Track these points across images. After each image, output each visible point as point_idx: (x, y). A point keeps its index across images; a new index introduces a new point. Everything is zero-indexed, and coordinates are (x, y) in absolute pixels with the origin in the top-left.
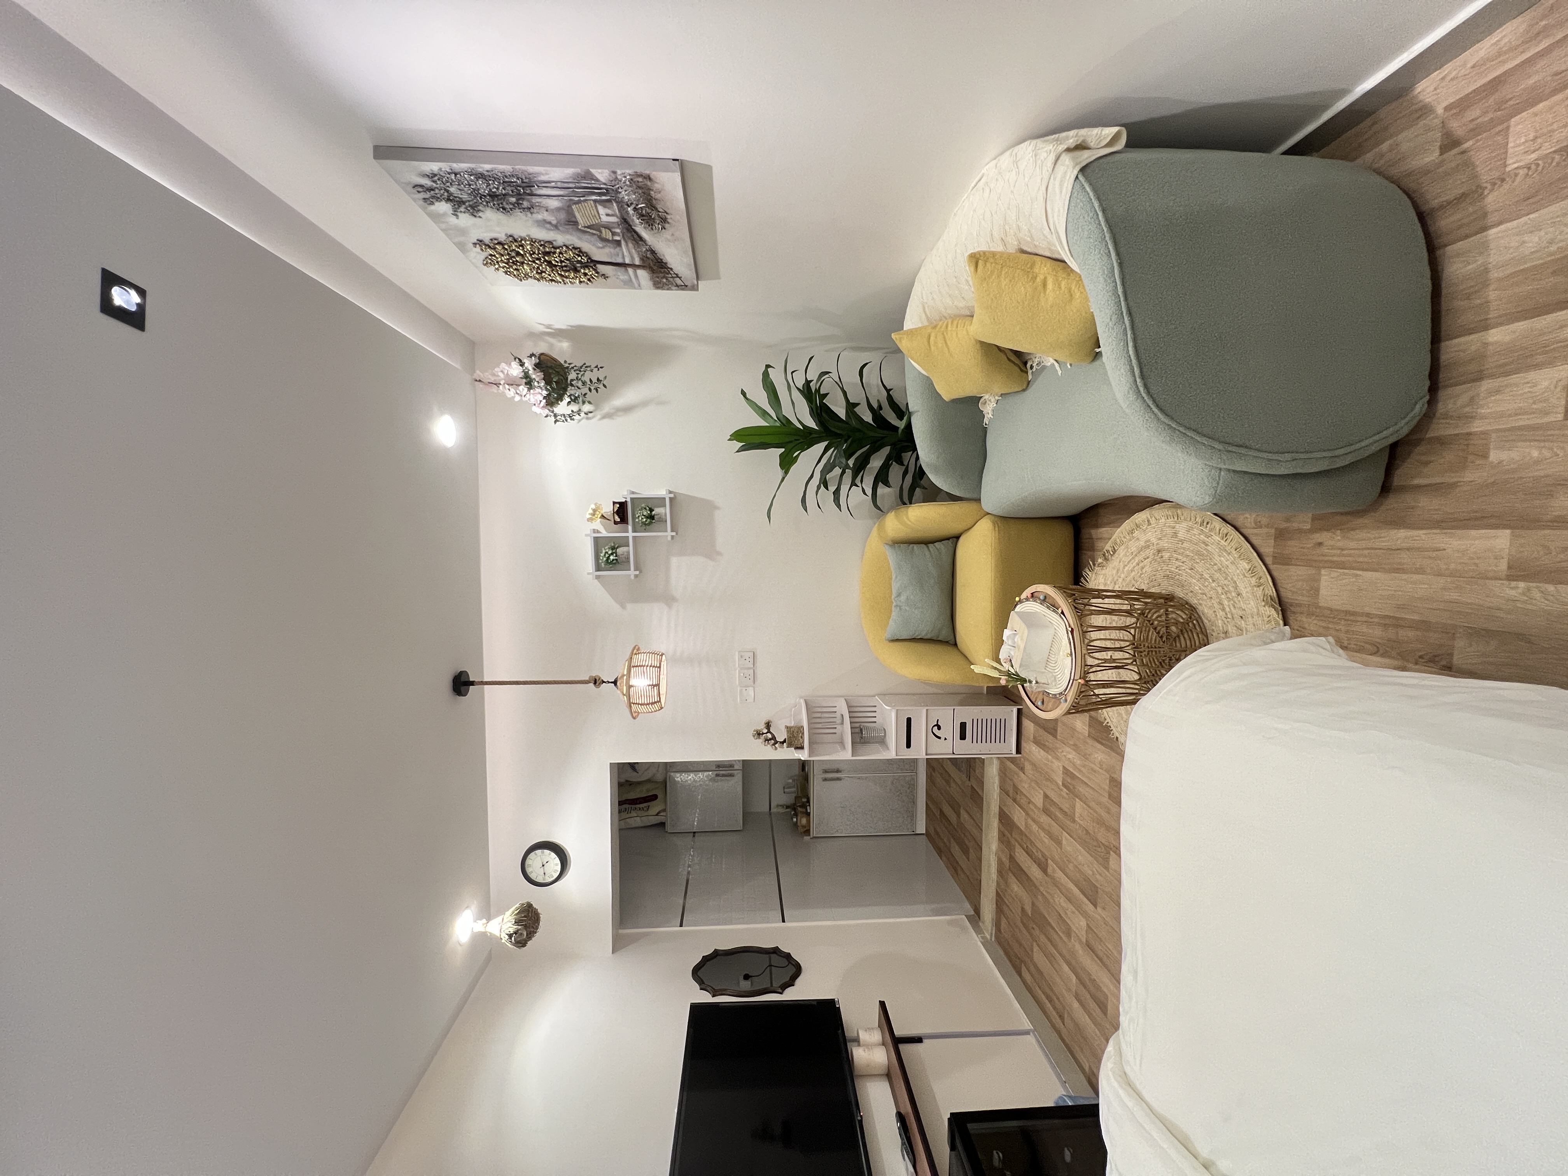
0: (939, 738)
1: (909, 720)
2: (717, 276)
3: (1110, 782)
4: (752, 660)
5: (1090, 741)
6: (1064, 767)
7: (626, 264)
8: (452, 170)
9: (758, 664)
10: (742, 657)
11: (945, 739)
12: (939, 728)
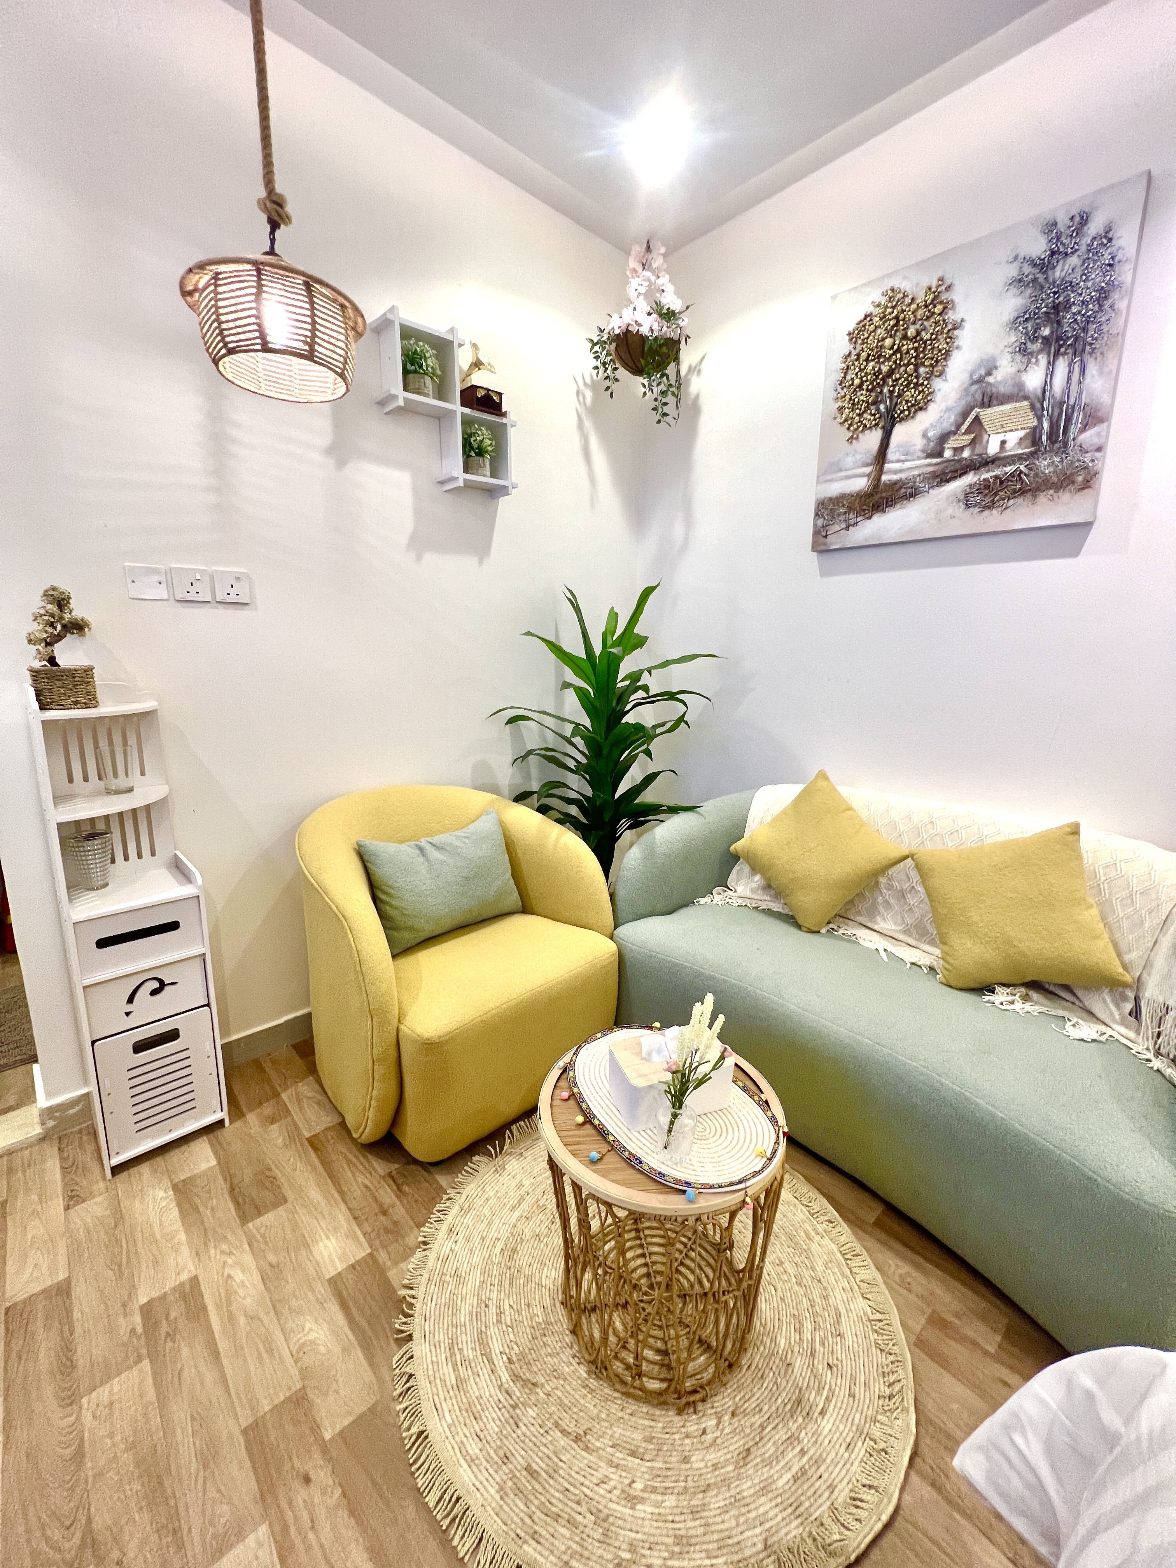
0: (130, 1000)
1: (174, 926)
2: (824, 573)
3: (288, 1400)
4: (232, 598)
5: (322, 1290)
6: (195, 1280)
7: (883, 463)
8: (1119, 262)
9: (221, 611)
10: (238, 579)
11: (128, 1014)
12: (154, 992)
